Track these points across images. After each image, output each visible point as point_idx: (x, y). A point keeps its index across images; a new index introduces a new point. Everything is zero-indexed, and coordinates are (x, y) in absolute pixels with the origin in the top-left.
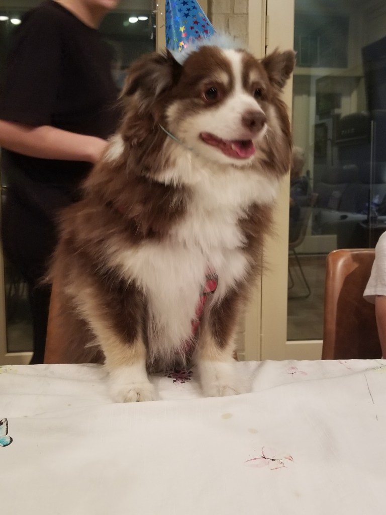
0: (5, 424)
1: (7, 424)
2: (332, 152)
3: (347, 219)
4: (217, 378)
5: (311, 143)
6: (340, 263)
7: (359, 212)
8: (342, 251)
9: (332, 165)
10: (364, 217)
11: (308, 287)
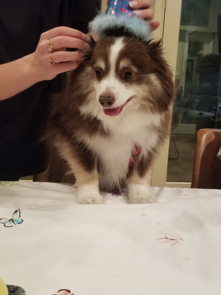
0: (18, 212)
1: (20, 212)
2: (196, 76)
3: (203, 115)
4: (138, 194)
5: (184, 70)
6: (204, 137)
7: (209, 111)
8: (206, 130)
9: (196, 84)
10: (213, 115)
11: (178, 153)
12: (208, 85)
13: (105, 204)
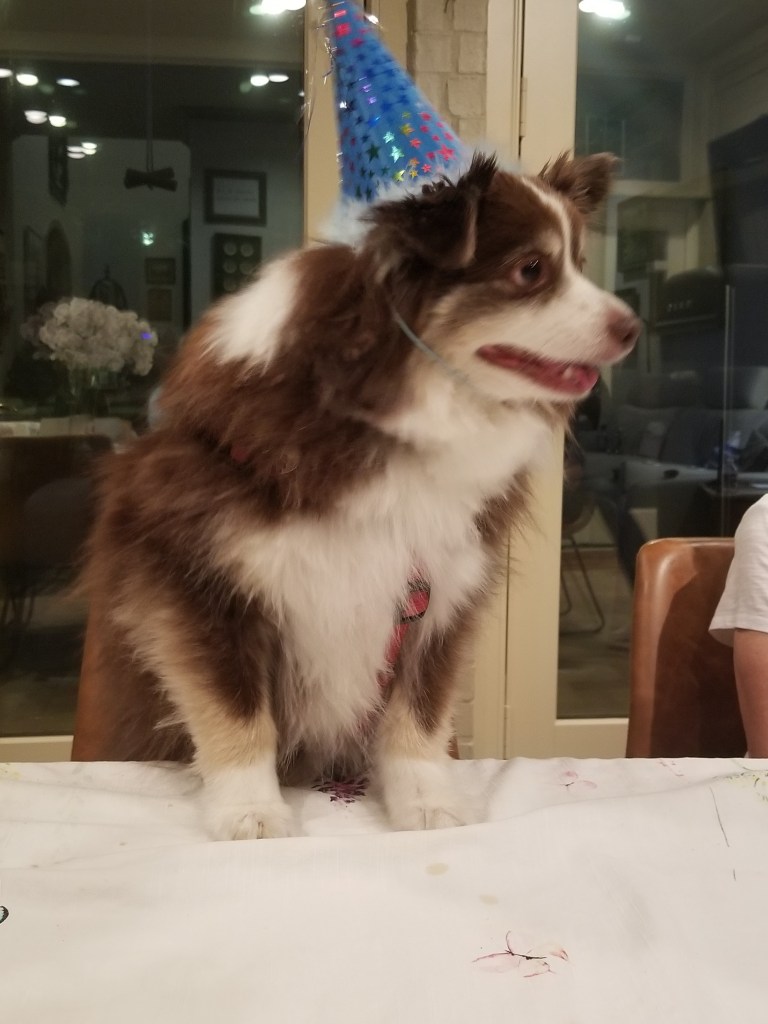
2: (648, 345)
3: (678, 479)
4: (419, 792)
6: (664, 566)
7: (700, 464)
8: (668, 542)
9: (649, 370)
10: (711, 474)
11: (600, 612)
12: (688, 374)
13: (307, 835)
